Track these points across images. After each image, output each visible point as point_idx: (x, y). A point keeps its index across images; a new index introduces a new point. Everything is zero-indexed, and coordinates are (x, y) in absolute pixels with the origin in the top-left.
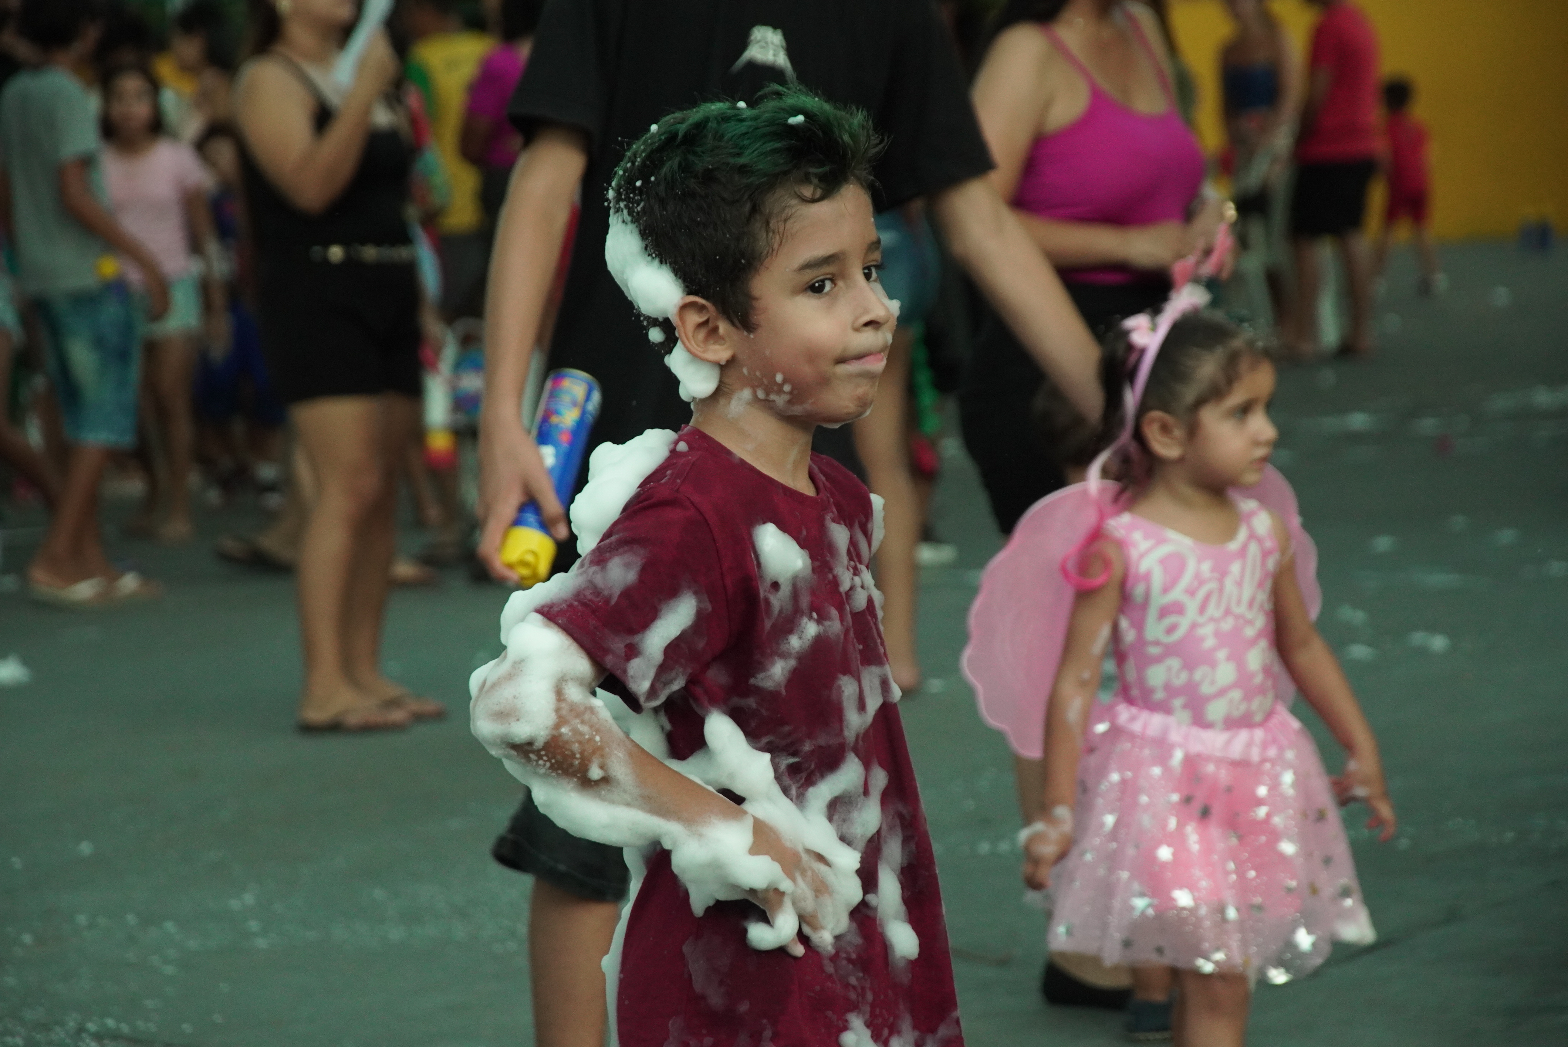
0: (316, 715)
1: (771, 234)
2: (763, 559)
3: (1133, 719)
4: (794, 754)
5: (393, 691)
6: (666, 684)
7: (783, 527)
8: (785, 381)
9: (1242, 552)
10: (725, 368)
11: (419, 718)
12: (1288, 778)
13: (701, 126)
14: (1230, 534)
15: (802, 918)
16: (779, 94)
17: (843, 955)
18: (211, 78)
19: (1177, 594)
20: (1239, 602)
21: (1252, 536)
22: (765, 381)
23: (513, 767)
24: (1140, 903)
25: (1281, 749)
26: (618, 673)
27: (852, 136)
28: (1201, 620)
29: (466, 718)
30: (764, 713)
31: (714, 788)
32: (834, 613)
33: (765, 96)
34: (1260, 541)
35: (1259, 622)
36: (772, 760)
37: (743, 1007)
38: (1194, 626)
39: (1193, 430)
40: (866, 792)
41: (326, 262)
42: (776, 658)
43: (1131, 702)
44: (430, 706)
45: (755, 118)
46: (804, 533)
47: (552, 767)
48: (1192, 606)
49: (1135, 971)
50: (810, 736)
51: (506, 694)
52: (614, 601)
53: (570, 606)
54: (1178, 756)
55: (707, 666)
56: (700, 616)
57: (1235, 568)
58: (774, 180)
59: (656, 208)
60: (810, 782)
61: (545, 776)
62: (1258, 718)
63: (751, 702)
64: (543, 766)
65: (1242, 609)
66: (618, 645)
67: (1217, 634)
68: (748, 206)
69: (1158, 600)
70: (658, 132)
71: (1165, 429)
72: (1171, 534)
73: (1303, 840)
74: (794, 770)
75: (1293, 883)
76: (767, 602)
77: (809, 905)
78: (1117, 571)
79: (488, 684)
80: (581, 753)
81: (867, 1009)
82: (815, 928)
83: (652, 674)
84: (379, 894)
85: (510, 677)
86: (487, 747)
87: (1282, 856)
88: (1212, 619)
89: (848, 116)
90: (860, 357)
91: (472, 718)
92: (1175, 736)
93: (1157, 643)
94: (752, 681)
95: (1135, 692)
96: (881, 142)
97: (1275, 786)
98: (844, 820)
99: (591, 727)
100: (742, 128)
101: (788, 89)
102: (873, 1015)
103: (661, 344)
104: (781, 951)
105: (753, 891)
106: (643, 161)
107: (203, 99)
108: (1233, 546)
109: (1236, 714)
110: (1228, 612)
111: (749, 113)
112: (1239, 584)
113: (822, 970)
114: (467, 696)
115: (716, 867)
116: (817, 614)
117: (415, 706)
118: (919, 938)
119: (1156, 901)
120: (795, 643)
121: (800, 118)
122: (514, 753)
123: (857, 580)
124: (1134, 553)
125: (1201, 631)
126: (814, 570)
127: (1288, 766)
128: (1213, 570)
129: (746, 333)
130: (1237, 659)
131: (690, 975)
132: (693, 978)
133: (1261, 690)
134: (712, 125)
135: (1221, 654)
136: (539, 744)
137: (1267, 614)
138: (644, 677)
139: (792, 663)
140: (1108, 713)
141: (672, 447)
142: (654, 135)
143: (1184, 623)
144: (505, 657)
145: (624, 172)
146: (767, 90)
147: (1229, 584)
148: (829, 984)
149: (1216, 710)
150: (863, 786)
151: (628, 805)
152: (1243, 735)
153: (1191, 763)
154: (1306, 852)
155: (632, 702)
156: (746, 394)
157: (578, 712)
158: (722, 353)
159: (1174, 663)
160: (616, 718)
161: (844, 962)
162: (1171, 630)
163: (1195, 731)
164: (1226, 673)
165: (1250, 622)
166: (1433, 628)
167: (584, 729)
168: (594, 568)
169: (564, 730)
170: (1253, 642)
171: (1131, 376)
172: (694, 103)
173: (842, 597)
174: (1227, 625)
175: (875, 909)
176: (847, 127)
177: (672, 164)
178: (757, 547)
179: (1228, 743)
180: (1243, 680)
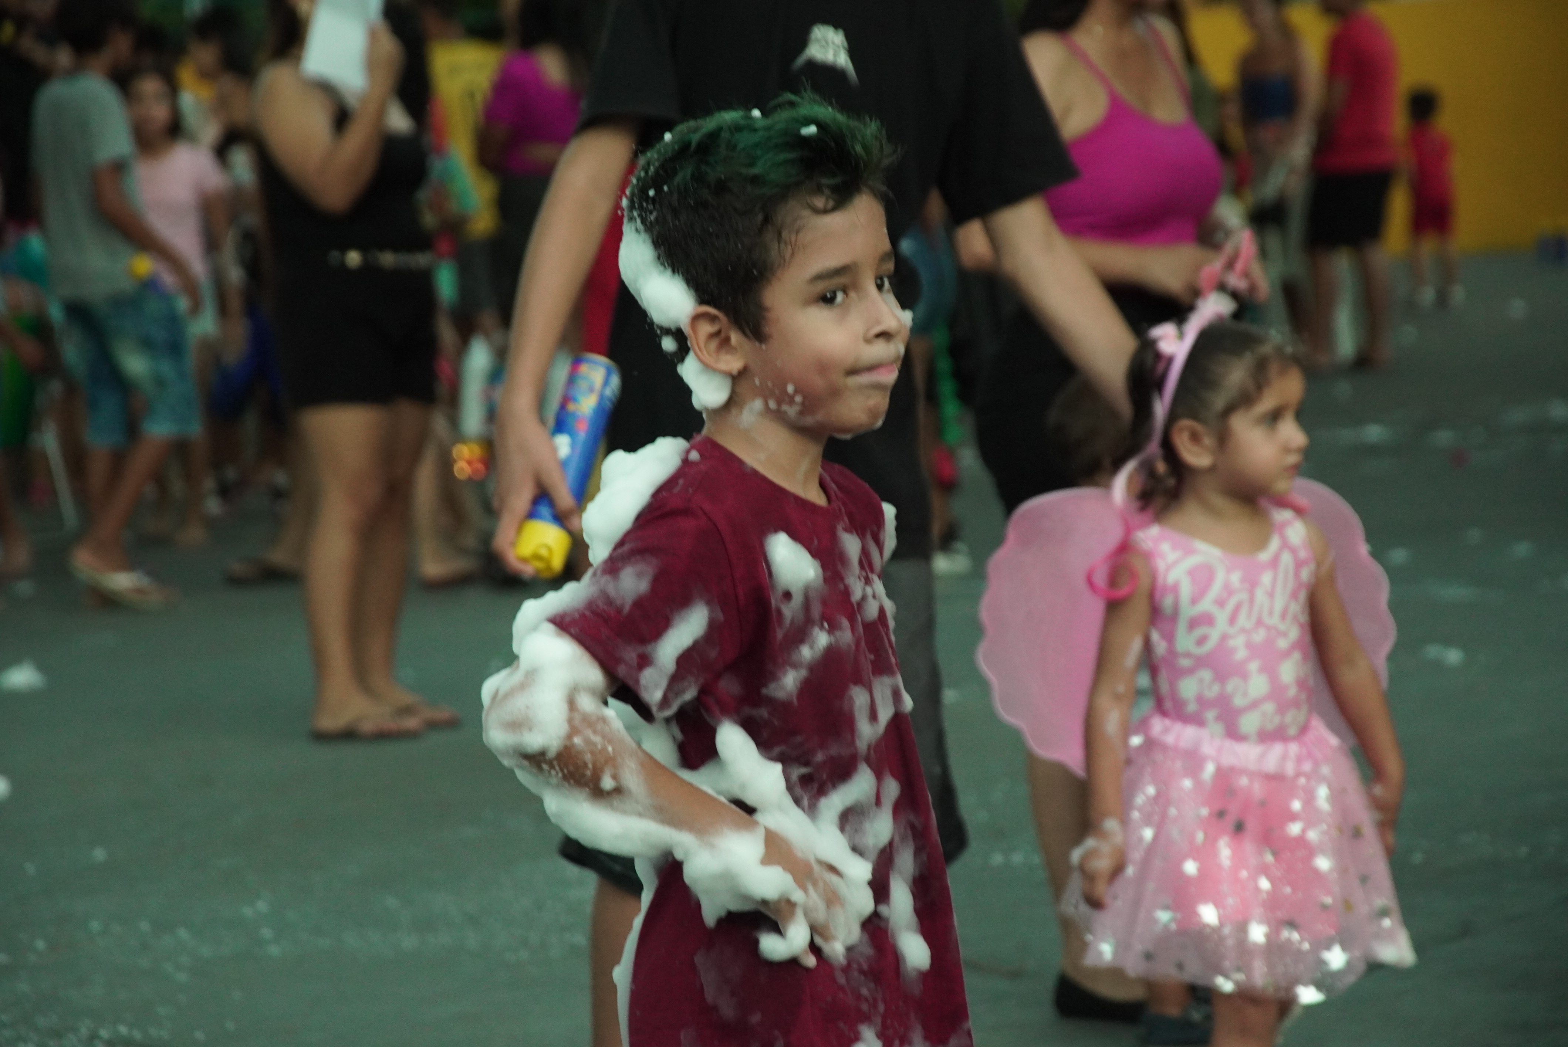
0: (328, 722)
1: (782, 245)
2: (774, 569)
3: (1166, 730)
4: (806, 764)
5: (407, 698)
6: (677, 694)
7: (794, 536)
8: (796, 391)
9: (1274, 563)
10: (737, 379)
11: (433, 725)
12: (1323, 792)
13: (714, 136)
14: (1262, 543)
15: (814, 929)
16: (792, 104)
17: (855, 966)
18: (228, 83)
19: (1206, 605)
20: (1271, 613)
21: (1285, 545)
22: (777, 392)
23: (524, 777)
24: (1164, 916)
25: (1316, 764)
26: (631, 683)
27: (865, 147)
28: (1231, 631)
29: (478, 726)
30: (776, 722)
31: (725, 797)
32: (845, 623)
33: (780, 106)
34: (1293, 551)
35: (1293, 633)
36: (784, 772)
37: (755, 1018)
38: (1224, 637)
39: (1223, 438)
40: (878, 802)
41: (343, 267)
42: (788, 668)
43: (1164, 713)
44: (443, 713)
45: (768, 128)
46: (816, 542)
47: (565, 778)
48: (1221, 617)
49: (1150, 985)
50: (822, 746)
51: (519, 704)
52: (627, 609)
53: (583, 616)
54: (1210, 769)
55: (718, 676)
56: (712, 626)
57: (1266, 578)
58: (786, 191)
59: (669, 218)
60: (822, 792)
61: (557, 786)
62: (1292, 731)
63: (763, 713)
64: (556, 776)
65: (1274, 621)
66: (630, 654)
67: (1249, 645)
68: (760, 218)
69: (1187, 611)
70: (673, 142)
71: (1195, 438)
72: (1200, 545)
73: (1338, 855)
74: (805, 780)
75: (1328, 900)
76: (779, 612)
77: (821, 915)
78: (1144, 583)
79: (501, 693)
80: (594, 764)
81: (878, 1020)
82: (826, 938)
83: (664, 683)
84: (392, 902)
85: (524, 686)
86: (498, 756)
87: (1316, 872)
88: (1243, 630)
89: (862, 127)
90: (871, 368)
91: (484, 726)
92: (1208, 749)
93: (1188, 655)
94: (764, 691)
95: (1168, 705)
96: (895, 151)
97: (1309, 799)
98: (856, 831)
99: (604, 737)
100: (755, 138)
101: (802, 98)
102: (884, 1026)
103: (674, 354)
104: (793, 963)
105: (765, 902)
106: (657, 171)
107: (221, 104)
108: (1264, 556)
109: (1270, 727)
110: (1259, 623)
111: (761, 124)
112: (1271, 595)
113: (833, 980)
114: (478, 705)
115: (728, 878)
116: (828, 625)
117: (429, 713)
118: (930, 948)
119: (1179, 916)
120: (806, 653)
121: (812, 129)
122: (526, 763)
123: (869, 590)
124: (1161, 565)
125: (1232, 643)
126: (826, 580)
127: (1322, 779)
128: (1244, 580)
129: (757, 344)
130: (1270, 670)
131: (702, 986)
132: (705, 988)
133: (1295, 703)
134: (725, 135)
135: (1253, 666)
136: (551, 754)
137: (1301, 626)
138: (656, 686)
139: (803, 673)
140: (1143, 726)
141: (683, 456)
142: (667, 144)
143: (1215, 635)
144: (518, 666)
145: (638, 181)
146: (780, 99)
147: (1260, 595)
148: (841, 995)
149: (1249, 723)
150: (875, 797)
151: (640, 815)
152: (1277, 749)
153: (1224, 776)
154: (1342, 870)
155: (644, 711)
156: (758, 404)
157: (591, 722)
158: (734, 364)
159: (1206, 674)
160: (628, 728)
161: (856, 974)
162: (1201, 641)
163: (1229, 744)
164: (1258, 685)
165: (1284, 634)
166: (1448, 642)
167: (597, 739)
168: (607, 578)
169: (577, 740)
170: (1287, 654)
171: (1159, 385)
172: (707, 112)
173: (853, 607)
174: (1259, 636)
175: (886, 920)
176: (859, 138)
177: (684, 175)
178: (769, 558)
179: (1262, 757)
180: (1276, 692)
